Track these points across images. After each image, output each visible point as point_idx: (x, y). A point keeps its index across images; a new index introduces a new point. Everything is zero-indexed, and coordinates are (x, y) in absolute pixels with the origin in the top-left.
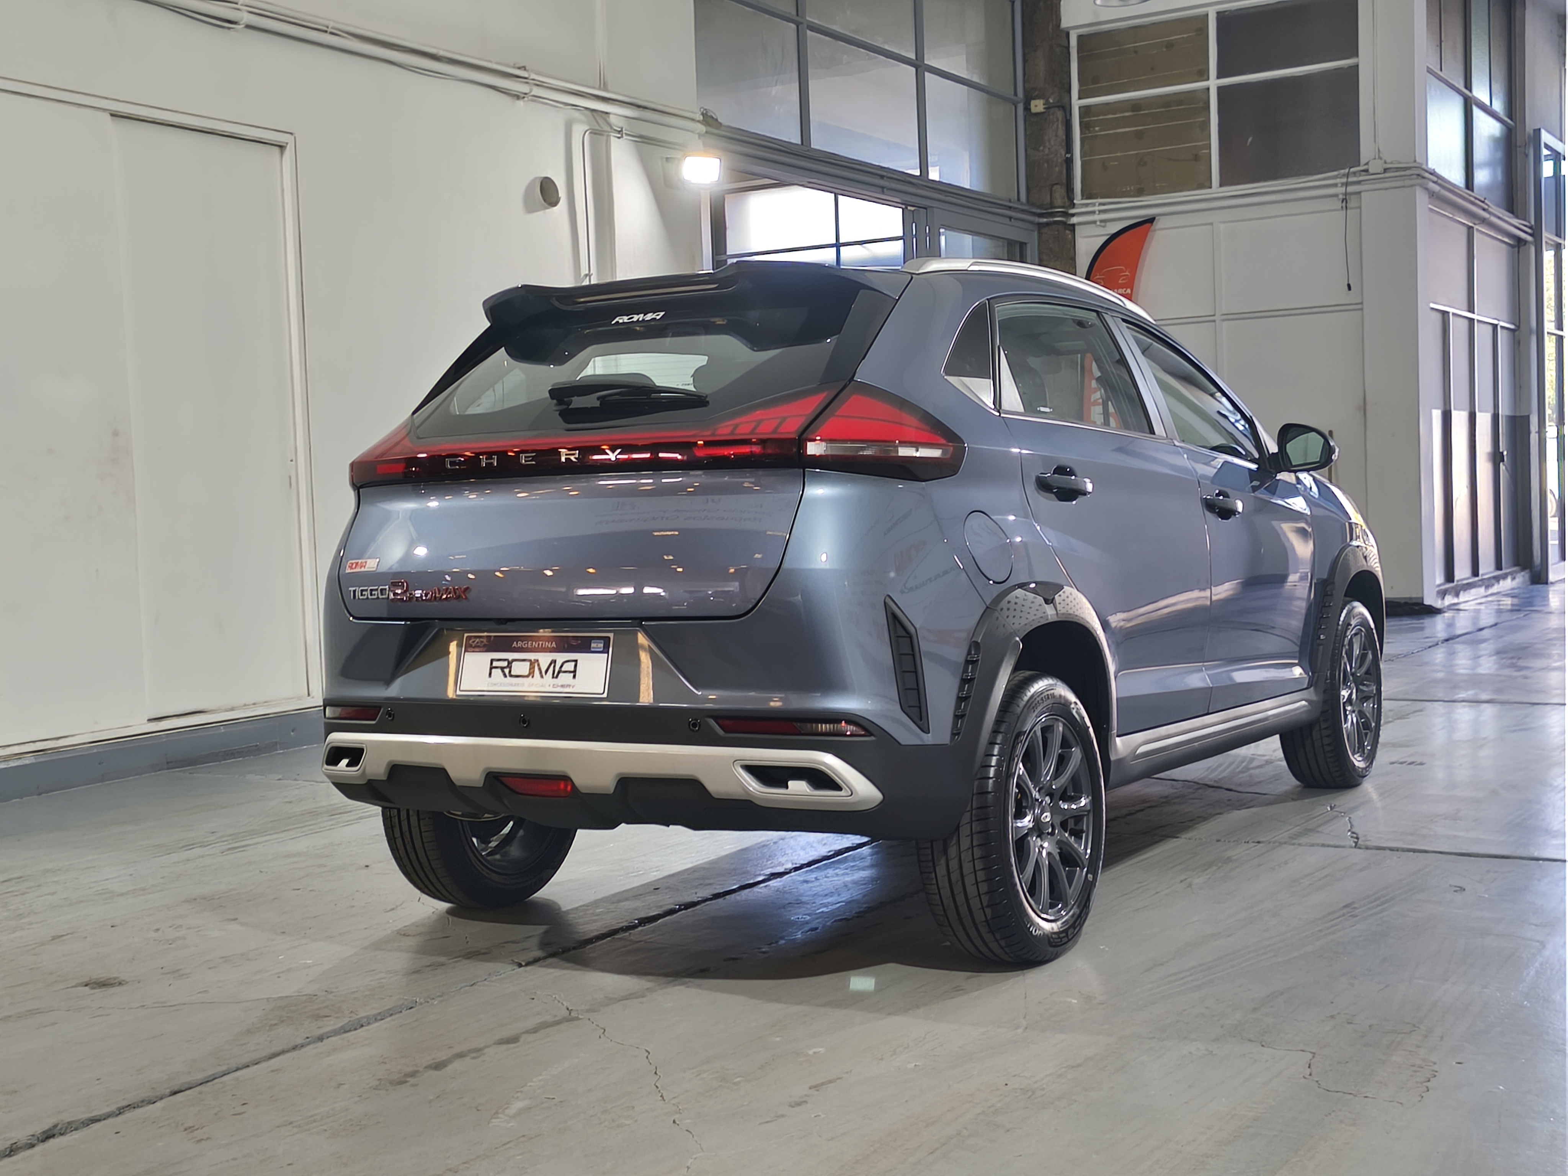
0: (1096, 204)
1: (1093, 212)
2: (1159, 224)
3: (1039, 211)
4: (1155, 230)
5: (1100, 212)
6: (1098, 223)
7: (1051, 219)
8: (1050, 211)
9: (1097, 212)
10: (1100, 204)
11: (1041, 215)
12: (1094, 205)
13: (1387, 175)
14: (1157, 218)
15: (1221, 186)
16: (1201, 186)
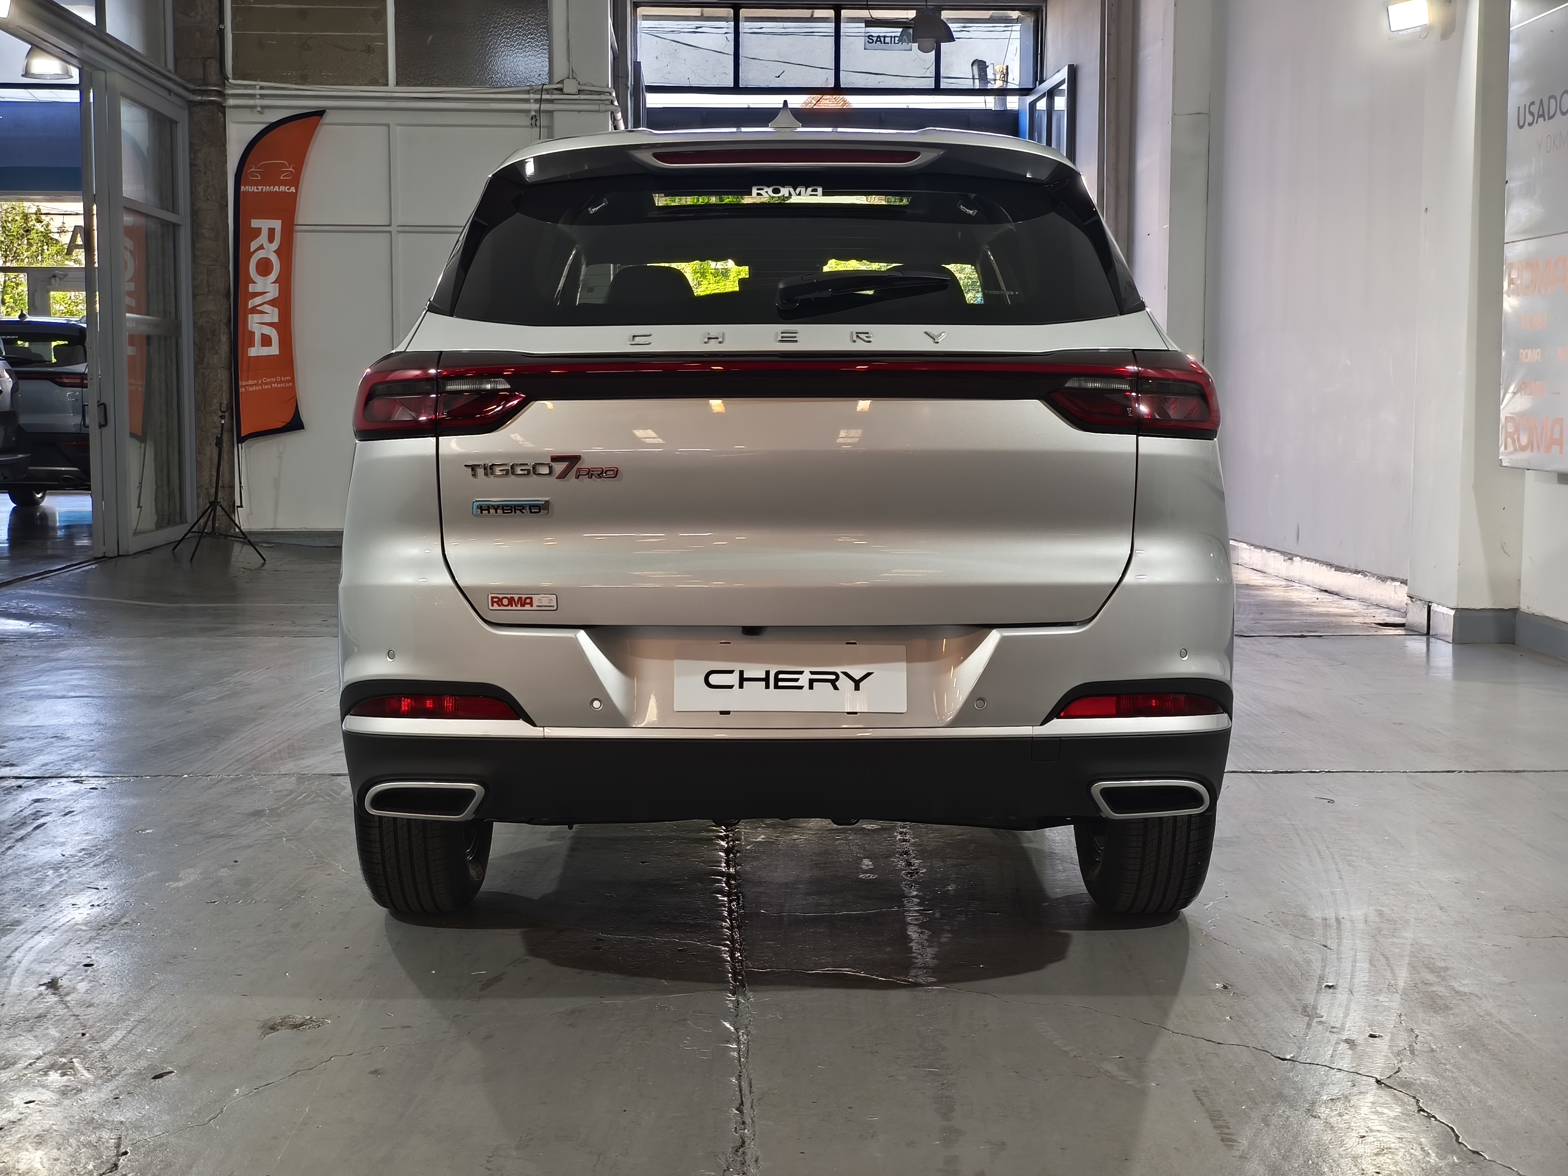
0: (257, 87)
1: (252, 96)
2: (328, 118)
3: (192, 87)
4: (323, 124)
5: (262, 96)
6: (259, 109)
7: (206, 98)
8: (205, 88)
9: (258, 97)
10: (262, 88)
11: (194, 92)
12: (253, 87)
13: (582, 97)
14: (327, 111)
15: (397, 84)
16: (375, 83)
